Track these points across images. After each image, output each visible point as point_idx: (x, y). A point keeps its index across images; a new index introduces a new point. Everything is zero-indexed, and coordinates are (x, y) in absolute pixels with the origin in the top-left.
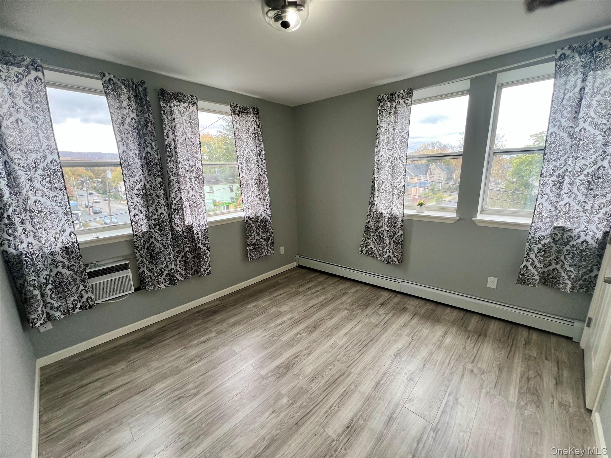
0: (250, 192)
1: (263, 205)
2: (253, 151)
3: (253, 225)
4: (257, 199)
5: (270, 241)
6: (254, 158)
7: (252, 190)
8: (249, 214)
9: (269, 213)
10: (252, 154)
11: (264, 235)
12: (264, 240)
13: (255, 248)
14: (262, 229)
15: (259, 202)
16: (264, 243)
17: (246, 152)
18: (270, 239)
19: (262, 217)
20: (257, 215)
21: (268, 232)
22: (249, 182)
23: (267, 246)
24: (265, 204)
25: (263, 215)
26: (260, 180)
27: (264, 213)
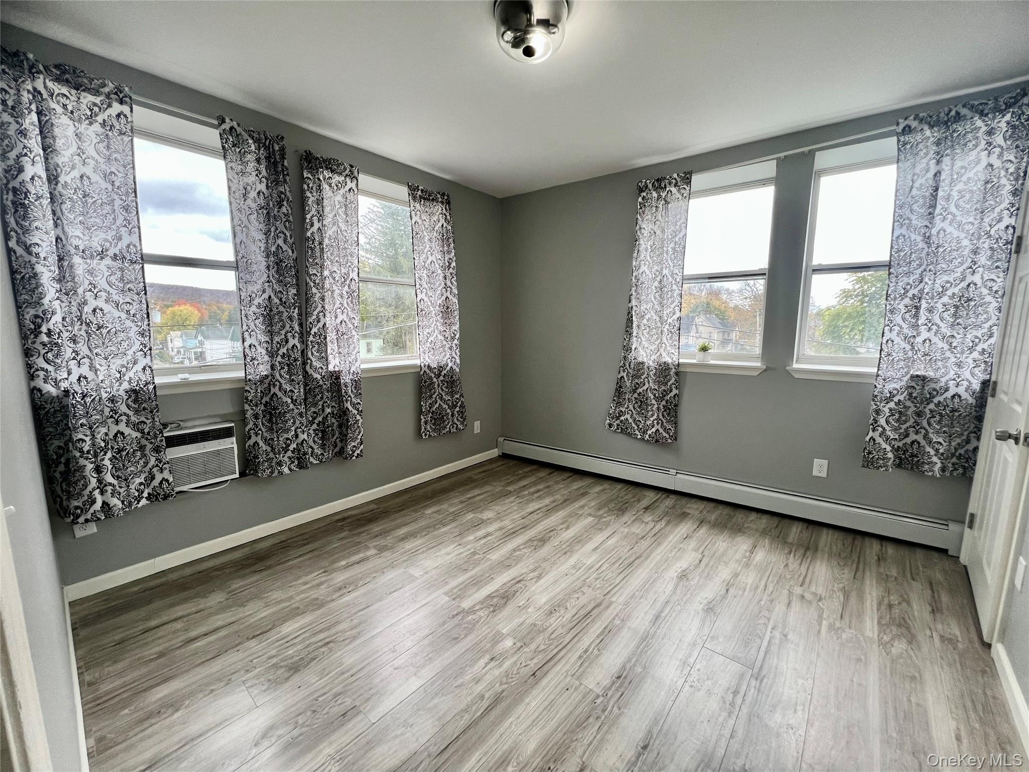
0: (433, 326)
1: (451, 348)
2: (439, 262)
3: (435, 380)
4: (440, 337)
5: (457, 409)
6: (440, 271)
7: (435, 322)
8: (429, 361)
9: (458, 361)
10: (437, 265)
11: (449, 398)
12: (448, 405)
13: (435, 419)
14: (447, 388)
15: (445, 342)
16: (449, 411)
17: (429, 262)
18: (459, 405)
19: (448, 368)
20: (440, 365)
21: (457, 393)
22: (432, 309)
23: (453, 415)
24: (454, 346)
25: (450, 365)
26: (448, 308)
27: (451, 361)
